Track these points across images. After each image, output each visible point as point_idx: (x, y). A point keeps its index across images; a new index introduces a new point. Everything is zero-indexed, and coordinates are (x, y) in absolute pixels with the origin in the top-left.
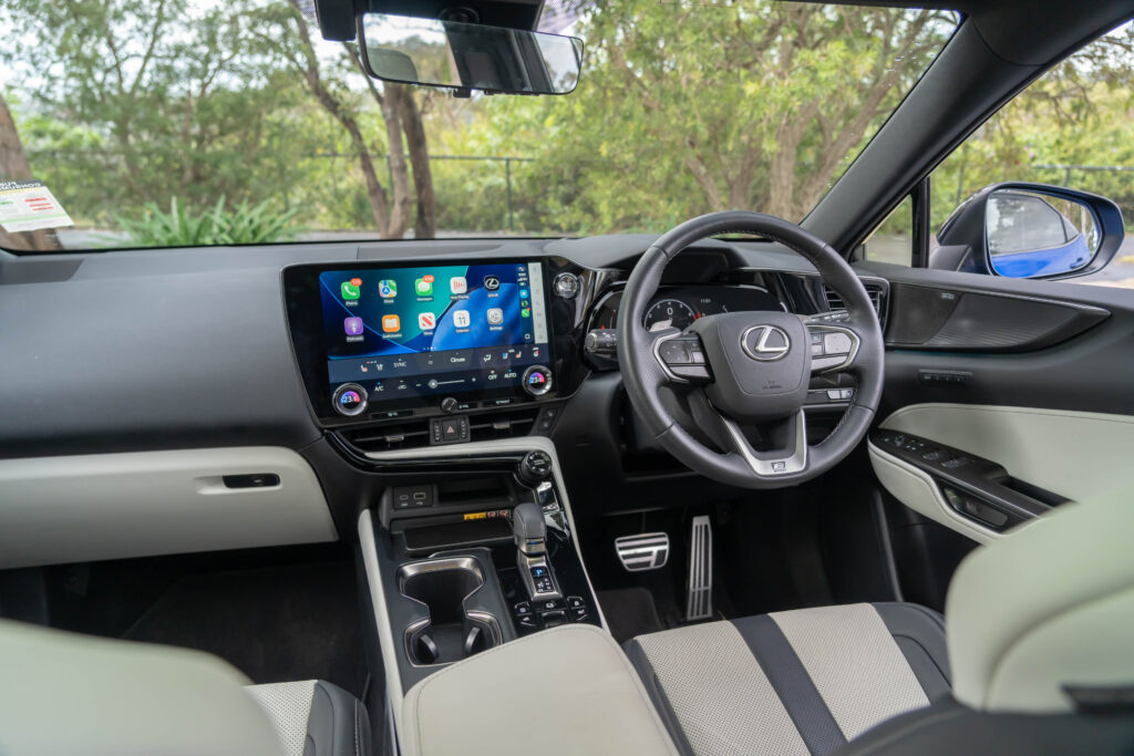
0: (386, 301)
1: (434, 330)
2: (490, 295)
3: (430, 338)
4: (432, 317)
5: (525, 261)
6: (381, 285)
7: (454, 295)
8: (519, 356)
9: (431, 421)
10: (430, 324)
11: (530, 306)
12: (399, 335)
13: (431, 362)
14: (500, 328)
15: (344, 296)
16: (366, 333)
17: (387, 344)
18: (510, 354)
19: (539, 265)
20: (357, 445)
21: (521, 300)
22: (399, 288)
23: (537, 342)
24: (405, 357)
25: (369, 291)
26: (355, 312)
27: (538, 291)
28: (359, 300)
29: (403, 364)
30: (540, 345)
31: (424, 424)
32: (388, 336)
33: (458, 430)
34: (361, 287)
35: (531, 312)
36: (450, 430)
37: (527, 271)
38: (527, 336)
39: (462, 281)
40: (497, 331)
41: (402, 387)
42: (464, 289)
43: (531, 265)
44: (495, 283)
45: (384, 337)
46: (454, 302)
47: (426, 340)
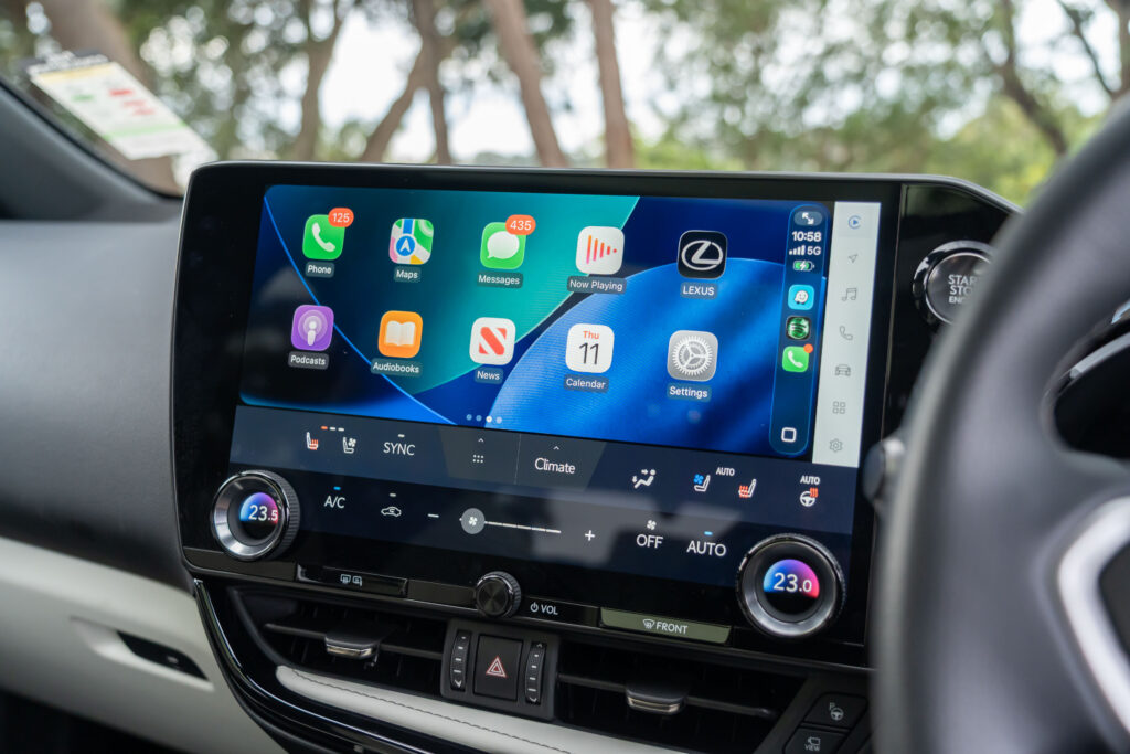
0: (399, 274)
1: (506, 370)
2: (691, 289)
3: (493, 390)
4: (507, 332)
5: (828, 192)
6: (397, 231)
7: (581, 278)
8: (746, 492)
9: (454, 626)
10: (499, 350)
11: (815, 338)
12: (413, 369)
13: (478, 459)
14: (702, 395)
15: (307, 252)
16: (337, 350)
17: (381, 389)
18: (715, 479)
19: (873, 209)
20: (271, 637)
21: (789, 315)
22: (438, 245)
23: (817, 459)
24: (414, 430)
25: (366, 243)
26: (324, 291)
27: (852, 292)
28: (337, 264)
29: (405, 450)
30: (825, 471)
31: (432, 630)
32: (387, 367)
33: (517, 673)
34: (348, 230)
35: (816, 359)
36: (496, 669)
37: (826, 227)
38: (789, 435)
39: (614, 238)
40: (692, 401)
41: (392, 511)
42: (612, 263)
43: (843, 211)
44: (711, 253)
45: (376, 366)
46: (578, 297)
47: (479, 392)
